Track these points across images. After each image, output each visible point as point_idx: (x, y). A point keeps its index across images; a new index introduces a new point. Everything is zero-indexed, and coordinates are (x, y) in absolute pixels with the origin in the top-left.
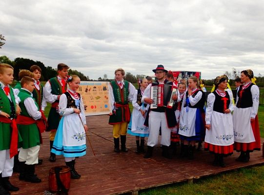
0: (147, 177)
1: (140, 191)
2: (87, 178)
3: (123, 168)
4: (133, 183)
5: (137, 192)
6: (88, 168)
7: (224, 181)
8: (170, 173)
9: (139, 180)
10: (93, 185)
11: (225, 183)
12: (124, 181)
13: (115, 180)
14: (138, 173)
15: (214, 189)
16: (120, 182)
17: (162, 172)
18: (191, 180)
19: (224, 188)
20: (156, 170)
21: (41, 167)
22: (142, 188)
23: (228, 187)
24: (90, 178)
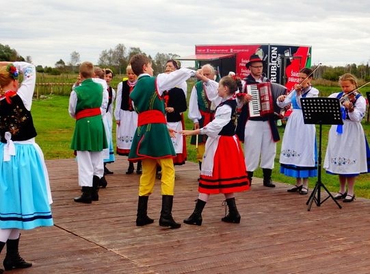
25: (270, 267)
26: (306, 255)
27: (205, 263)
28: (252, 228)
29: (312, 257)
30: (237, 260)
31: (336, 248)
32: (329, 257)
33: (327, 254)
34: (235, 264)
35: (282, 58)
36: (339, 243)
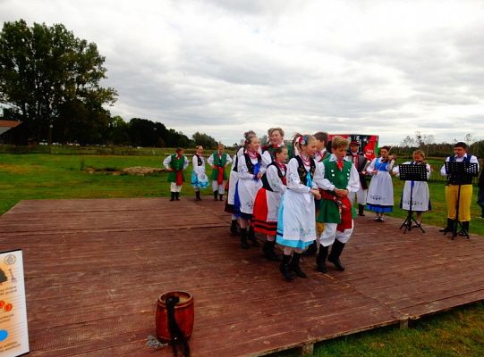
0: (325, 313)
1: (317, 345)
2: (221, 310)
3: (280, 291)
4: (302, 325)
5: (312, 347)
6: (223, 288)
7: (465, 326)
8: (363, 304)
9: (312, 318)
10: (233, 326)
11: (467, 330)
12: (285, 320)
13: (269, 316)
14: (308, 302)
15: (450, 342)
16: (279, 322)
17: (350, 302)
18: (403, 321)
19: (468, 341)
20: (339, 296)
21: (148, 282)
22: (321, 339)
23: (476, 339)
24: (227, 311)
25: (400, 275)
26: (420, 266)
27: (354, 268)
28: (374, 244)
29: (425, 268)
30: (374, 268)
31: (438, 262)
32: (436, 269)
33: (432, 267)
34: (374, 271)
35: (363, 142)
36: (437, 258)
